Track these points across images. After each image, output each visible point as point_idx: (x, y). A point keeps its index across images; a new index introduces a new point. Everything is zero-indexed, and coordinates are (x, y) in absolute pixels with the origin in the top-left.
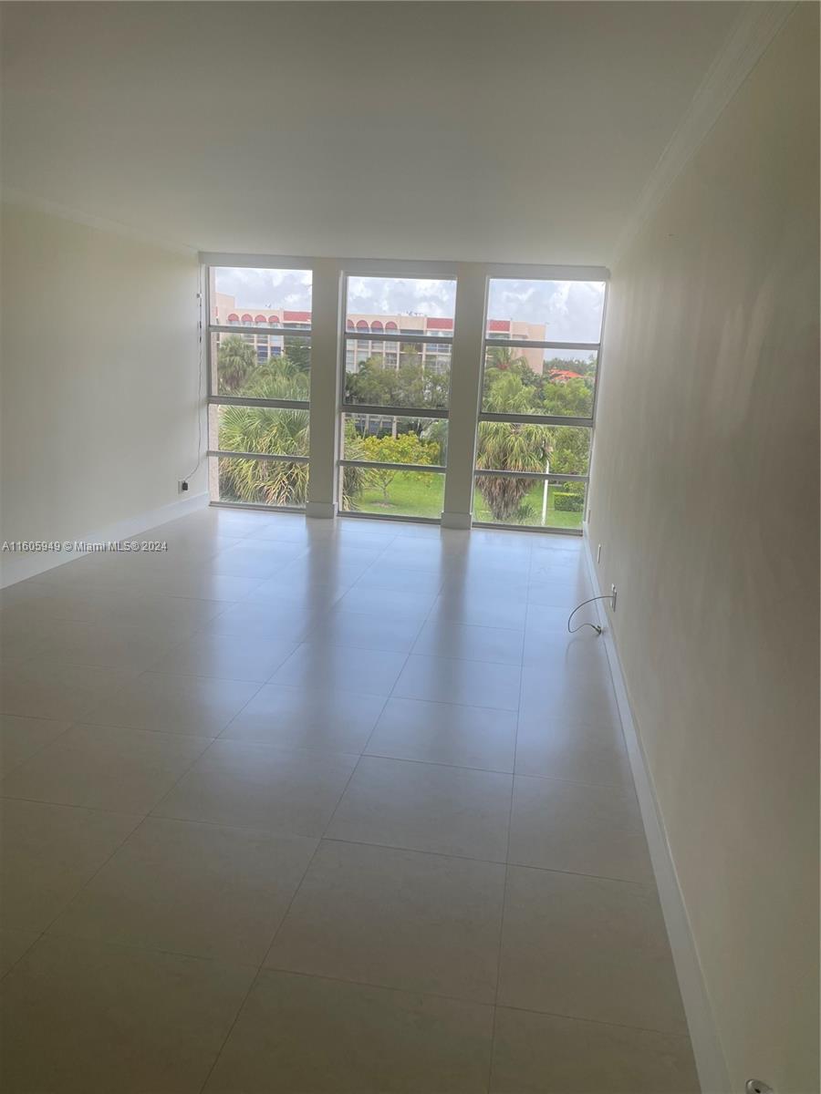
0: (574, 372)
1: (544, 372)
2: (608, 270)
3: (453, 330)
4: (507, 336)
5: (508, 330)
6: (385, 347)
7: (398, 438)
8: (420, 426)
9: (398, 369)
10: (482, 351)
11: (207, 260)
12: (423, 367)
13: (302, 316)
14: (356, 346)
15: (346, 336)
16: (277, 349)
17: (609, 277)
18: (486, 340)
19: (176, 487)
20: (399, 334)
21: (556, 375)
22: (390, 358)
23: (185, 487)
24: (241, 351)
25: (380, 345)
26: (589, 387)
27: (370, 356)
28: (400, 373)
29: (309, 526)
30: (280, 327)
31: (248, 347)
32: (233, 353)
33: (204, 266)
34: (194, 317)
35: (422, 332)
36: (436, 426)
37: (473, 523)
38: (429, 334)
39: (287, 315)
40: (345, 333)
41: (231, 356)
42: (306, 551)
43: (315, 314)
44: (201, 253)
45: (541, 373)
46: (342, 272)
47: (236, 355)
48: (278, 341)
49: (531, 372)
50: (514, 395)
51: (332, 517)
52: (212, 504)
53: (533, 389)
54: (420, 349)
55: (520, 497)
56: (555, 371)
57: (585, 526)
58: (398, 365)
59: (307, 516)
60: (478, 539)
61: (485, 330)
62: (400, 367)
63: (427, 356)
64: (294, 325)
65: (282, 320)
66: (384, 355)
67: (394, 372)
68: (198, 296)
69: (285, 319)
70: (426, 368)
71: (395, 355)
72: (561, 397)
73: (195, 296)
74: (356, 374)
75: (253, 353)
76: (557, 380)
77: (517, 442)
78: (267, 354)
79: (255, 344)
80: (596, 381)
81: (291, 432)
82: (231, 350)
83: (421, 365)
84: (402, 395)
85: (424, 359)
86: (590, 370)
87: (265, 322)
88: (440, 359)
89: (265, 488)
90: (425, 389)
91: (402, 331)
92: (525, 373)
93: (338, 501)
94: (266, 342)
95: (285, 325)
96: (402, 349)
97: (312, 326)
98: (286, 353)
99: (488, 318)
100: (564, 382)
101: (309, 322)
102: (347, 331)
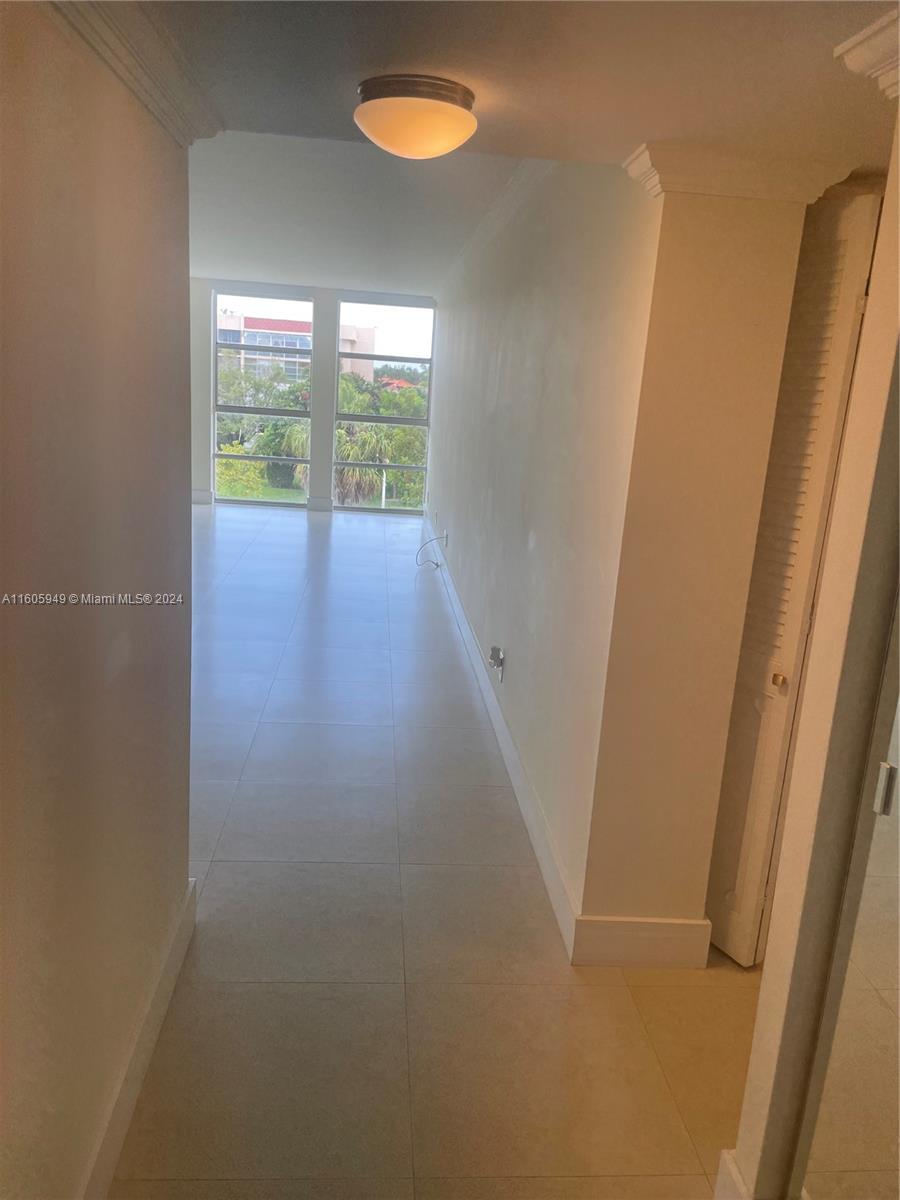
0: (407, 380)
1: (375, 381)
2: (435, 300)
8: (242, 437)
10: (337, 363)
12: (242, 371)
17: (436, 305)
18: (339, 354)
21: (388, 384)
26: (423, 397)
35: (238, 334)
36: (260, 436)
37: (335, 507)
45: (372, 380)
46: (213, 291)
49: (362, 380)
53: (367, 397)
56: (386, 380)
57: (425, 507)
60: (338, 519)
63: (246, 359)
70: (245, 372)
72: (397, 406)
76: (389, 389)
80: (429, 391)
83: (239, 369)
85: (243, 362)
86: (423, 380)
88: (261, 363)
90: (246, 396)
92: (357, 381)
93: (214, 489)
100: (396, 391)
102: (219, 341)
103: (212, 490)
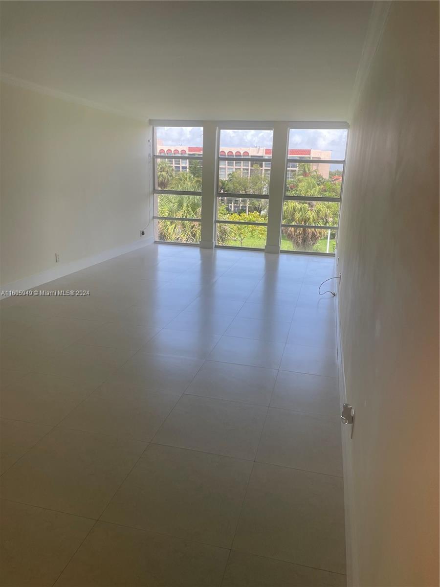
1: (330, 177)
2: (348, 123)
3: (271, 155)
4: (310, 157)
5: (310, 155)
6: (242, 166)
7: (249, 215)
8: (261, 208)
9: (249, 177)
10: (285, 165)
11: (154, 123)
12: (263, 176)
13: (198, 149)
14: (227, 164)
15: (220, 159)
16: (185, 168)
17: (349, 127)
18: (288, 160)
19: (139, 233)
20: (250, 158)
21: (337, 179)
22: (245, 171)
23: (143, 233)
24: (166, 169)
25: (239, 164)
27: (234, 170)
28: (250, 179)
29: (201, 252)
30: (187, 155)
31: (170, 167)
32: (162, 170)
33: (151, 127)
34: (147, 151)
35: (262, 157)
37: (281, 251)
38: (266, 158)
39: (190, 149)
40: (219, 158)
41: (161, 172)
42: (200, 262)
43: (204, 149)
44: (150, 120)
45: (328, 178)
46: (217, 128)
47: (164, 171)
48: (186, 164)
49: (322, 177)
50: (311, 190)
51: (212, 248)
52: (155, 242)
53: (322, 187)
54: (261, 166)
55: (313, 244)
56: (336, 177)
57: (336, 251)
58: (249, 175)
59: (200, 248)
60: (283, 258)
61: (287, 155)
62: (250, 176)
63: (265, 169)
64: (194, 154)
65: (187, 152)
66: (242, 170)
67: (247, 179)
68: (149, 141)
69: (189, 151)
70: (264, 176)
71: (248, 170)
73: (147, 141)
74: (227, 181)
75: (173, 170)
77: (311, 214)
78: (179, 170)
79: (174, 165)
81: (192, 210)
82: (161, 169)
84: (252, 191)
85: (263, 172)
87: (179, 153)
89: (180, 238)
90: (264, 188)
91: (252, 156)
92: (318, 178)
93: (215, 240)
94: (179, 164)
95: (189, 154)
96: (252, 166)
97: (203, 154)
98: (190, 170)
99: (289, 148)
101: (202, 153)
102: (220, 157)
103: (213, 241)
